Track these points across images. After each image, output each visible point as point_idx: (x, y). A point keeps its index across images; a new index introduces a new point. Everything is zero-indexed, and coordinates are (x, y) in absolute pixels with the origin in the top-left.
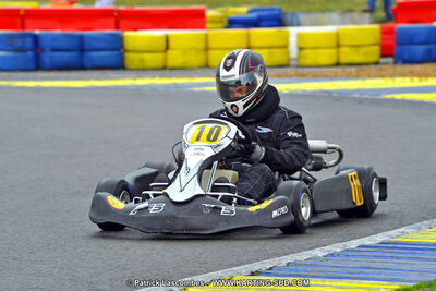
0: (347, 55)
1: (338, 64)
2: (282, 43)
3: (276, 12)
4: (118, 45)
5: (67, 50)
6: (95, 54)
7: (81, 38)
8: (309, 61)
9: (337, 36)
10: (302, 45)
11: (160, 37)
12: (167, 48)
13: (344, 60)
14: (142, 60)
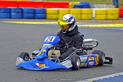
0: (109, 17)
1: (106, 19)
2: (91, 13)
3: (88, 4)
4: (45, 12)
5: (30, 13)
6: (38, 14)
7: (35, 10)
8: (98, 18)
9: (107, 11)
10: (96, 13)
11: (56, 10)
12: (58, 13)
13: (108, 18)
14: (51, 17)
